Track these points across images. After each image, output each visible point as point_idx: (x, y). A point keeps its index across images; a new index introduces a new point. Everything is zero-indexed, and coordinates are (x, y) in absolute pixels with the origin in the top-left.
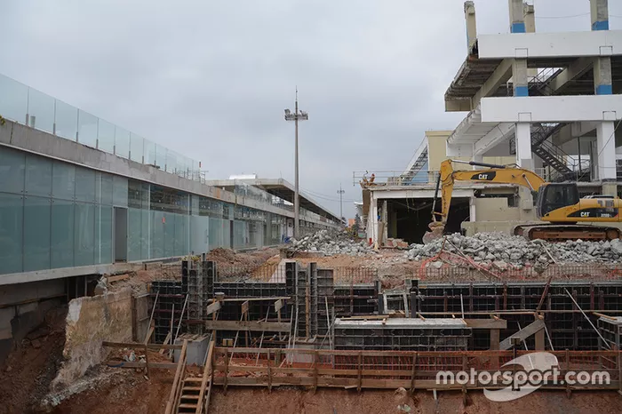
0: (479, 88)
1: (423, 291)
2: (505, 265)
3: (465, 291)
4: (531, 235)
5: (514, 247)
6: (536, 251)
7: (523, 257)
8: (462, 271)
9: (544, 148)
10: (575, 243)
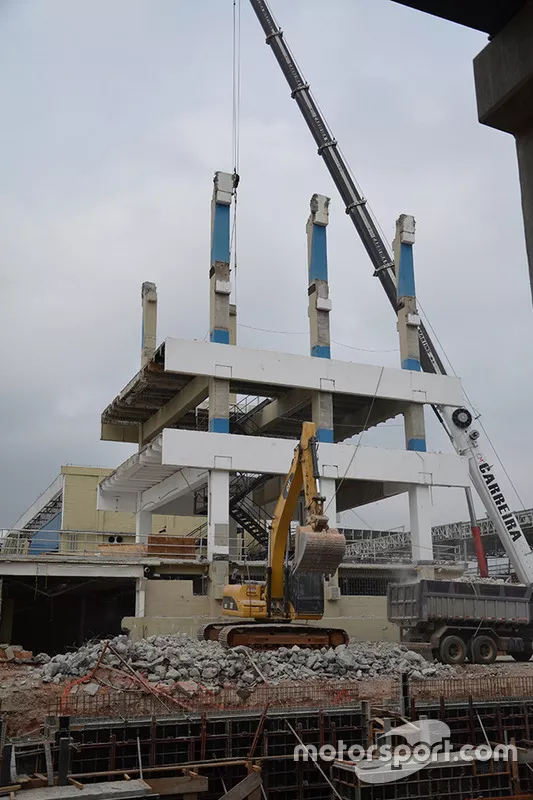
0: (155, 411)
1: (77, 736)
2: (195, 687)
3: (144, 731)
4: (232, 640)
5: (206, 658)
6: (238, 665)
7: (220, 674)
8: (130, 699)
9: (243, 508)
10: (290, 651)
